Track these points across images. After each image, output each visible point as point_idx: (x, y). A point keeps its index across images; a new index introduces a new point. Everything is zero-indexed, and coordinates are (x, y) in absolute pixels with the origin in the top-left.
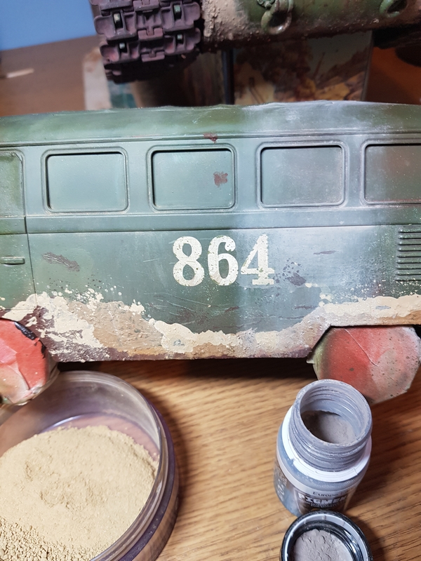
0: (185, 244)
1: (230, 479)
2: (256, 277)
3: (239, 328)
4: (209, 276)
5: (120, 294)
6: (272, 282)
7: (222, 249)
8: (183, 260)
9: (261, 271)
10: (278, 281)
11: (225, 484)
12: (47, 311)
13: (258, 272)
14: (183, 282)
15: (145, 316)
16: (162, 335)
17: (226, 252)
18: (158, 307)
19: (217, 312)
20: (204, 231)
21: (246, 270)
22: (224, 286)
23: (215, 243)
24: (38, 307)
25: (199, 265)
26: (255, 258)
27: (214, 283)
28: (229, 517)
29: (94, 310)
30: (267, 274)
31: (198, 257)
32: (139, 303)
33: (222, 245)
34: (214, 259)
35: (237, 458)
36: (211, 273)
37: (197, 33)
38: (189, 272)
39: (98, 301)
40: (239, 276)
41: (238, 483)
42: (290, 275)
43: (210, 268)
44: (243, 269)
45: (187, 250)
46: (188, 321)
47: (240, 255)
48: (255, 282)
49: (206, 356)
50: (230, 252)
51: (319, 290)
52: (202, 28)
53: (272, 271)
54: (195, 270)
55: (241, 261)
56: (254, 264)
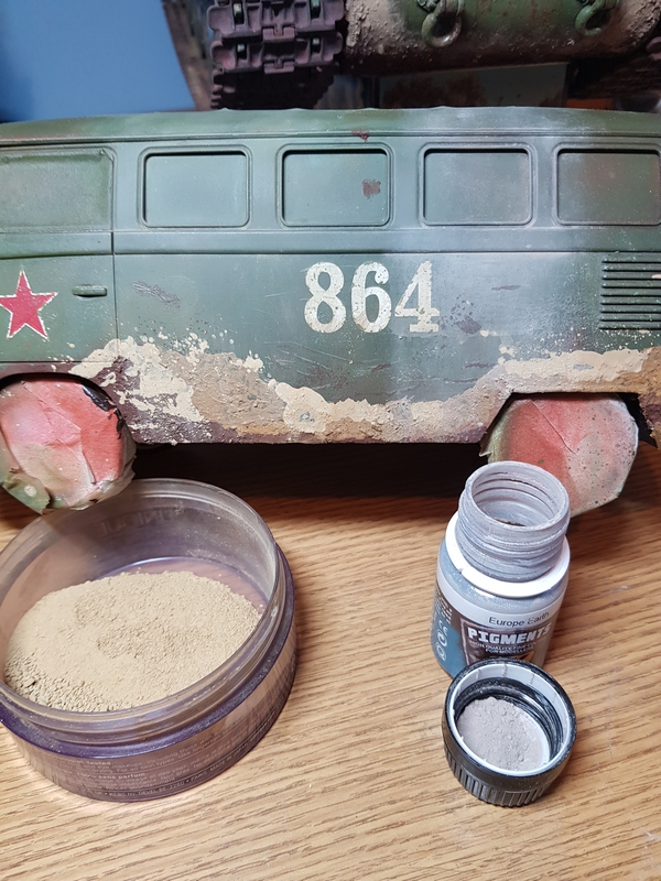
0: (322, 273)
1: (368, 640)
2: (414, 320)
3: (390, 396)
4: (352, 319)
5: (232, 341)
6: (436, 328)
7: (371, 280)
8: (318, 295)
9: (422, 312)
10: (443, 327)
11: (360, 647)
12: (132, 364)
13: (417, 314)
14: (317, 326)
15: (264, 375)
16: (285, 404)
17: (376, 284)
18: (282, 362)
19: (361, 372)
20: (349, 256)
21: (401, 311)
22: (371, 334)
23: (362, 271)
24: (119, 358)
25: (339, 303)
26: (415, 294)
27: (358, 329)
28: (368, 687)
29: (195, 364)
30: (430, 317)
31: (339, 291)
32: (256, 356)
33: (372, 274)
34: (359, 296)
35: (377, 616)
36: (355, 315)
37: (338, 38)
38: (325, 313)
39: (202, 351)
40: (393, 318)
41: (380, 646)
42: (460, 319)
43: (354, 307)
44: (398, 308)
45: (325, 281)
46: (321, 385)
47: (394, 288)
48: (413, 328)
49: (342, 437)
50: (381, 285)
51: (499, 341)
52: (345, 34)
53: (436, 312)
54: (334, 309)
55: (395, 299)
56: (413, 302)
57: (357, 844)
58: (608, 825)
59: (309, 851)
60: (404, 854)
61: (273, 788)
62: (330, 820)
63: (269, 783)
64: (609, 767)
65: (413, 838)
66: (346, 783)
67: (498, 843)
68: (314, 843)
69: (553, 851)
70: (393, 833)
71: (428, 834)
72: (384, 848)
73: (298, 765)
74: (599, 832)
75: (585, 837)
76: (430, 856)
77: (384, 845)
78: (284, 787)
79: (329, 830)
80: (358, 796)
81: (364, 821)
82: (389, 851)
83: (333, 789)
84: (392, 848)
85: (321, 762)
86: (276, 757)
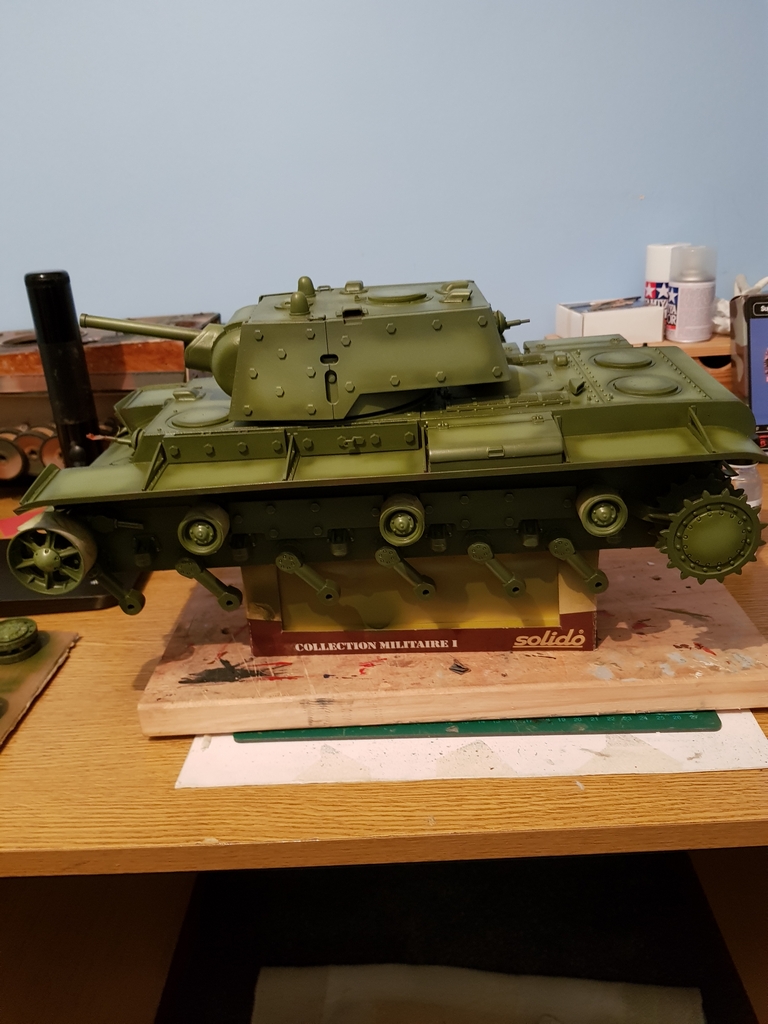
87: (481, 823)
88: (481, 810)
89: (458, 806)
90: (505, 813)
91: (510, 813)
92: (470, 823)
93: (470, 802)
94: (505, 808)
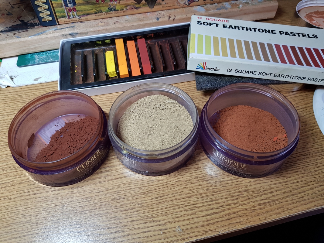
57: (23, 198)
58: (94, 199)
59: (10, 199)
60: (34, 202)
61: (6, 181)
62: (18, 191)
63: (6, 180)
64: (103, 183)
65: (39, 198)
66: (27, 182)
67: (61, 201)
68: (12, 197)
69: (75, 204)
70: (34, 196)
71: (43, 197)
72: (30, 200)
73: (16, 176)
74: (91, 200)
75: (86, 202)
76: (41, 203)
77: (30, 199)
78: (10, 181)
79: (17, 194)
80: (28, 185)
81: (27, 192)
82: (30, 201)
83: (22, 183)
84: (32, 200)
85: (22, 175)
86: (11, 173)
87: (212, 227)
88: (209, 215)
89: (193, 214)
90: (226, 215)
91: (229, 214)
92: (205, 228)
93: (201, 209)
94: (224, 211)
